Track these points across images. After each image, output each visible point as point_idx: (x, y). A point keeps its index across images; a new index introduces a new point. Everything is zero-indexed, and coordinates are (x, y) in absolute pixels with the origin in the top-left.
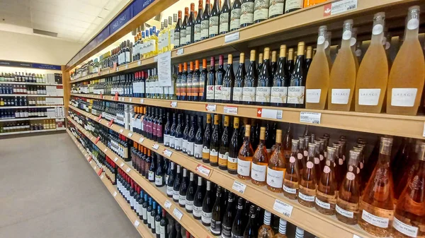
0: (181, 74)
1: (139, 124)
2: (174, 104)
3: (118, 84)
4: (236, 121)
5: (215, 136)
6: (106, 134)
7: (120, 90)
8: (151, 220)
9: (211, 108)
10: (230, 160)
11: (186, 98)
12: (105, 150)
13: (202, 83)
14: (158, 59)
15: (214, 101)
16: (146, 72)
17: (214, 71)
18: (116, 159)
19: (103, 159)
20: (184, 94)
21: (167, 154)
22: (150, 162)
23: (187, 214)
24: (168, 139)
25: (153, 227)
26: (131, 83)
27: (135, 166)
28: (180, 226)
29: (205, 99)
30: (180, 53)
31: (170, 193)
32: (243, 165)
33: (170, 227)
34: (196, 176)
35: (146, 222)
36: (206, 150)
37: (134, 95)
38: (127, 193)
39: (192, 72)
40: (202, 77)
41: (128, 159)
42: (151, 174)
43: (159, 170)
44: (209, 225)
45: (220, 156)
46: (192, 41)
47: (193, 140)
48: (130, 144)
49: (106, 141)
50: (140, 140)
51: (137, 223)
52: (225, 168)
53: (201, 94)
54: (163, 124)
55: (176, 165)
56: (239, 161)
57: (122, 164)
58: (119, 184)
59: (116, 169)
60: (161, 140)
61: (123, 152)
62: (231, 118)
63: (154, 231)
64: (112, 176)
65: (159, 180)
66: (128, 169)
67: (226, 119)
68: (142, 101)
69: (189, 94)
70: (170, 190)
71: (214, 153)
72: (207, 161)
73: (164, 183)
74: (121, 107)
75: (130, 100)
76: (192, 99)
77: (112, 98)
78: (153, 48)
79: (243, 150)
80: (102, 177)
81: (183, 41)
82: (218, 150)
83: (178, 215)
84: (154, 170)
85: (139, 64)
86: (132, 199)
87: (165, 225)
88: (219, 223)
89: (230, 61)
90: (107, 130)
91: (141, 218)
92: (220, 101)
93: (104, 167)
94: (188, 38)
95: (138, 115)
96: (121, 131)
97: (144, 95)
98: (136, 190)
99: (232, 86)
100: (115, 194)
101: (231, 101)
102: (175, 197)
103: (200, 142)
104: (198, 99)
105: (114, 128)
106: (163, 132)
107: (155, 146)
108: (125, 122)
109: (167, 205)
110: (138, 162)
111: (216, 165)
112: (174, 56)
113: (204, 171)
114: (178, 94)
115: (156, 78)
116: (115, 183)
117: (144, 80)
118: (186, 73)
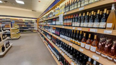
0: (65, 19)
1: (54, 32)
2: (63, 27)
3: (49, 22)
4: (81, 32)
5: (74, 36)
6: (46, 34)
7: (50, 24)
8: (56, 55)
9: (74, 28)
10: (79, 42)
11: (66, 26)
12: (46, 37)
13: (71, 22)
14: (59, 16)
15: (74, 26)
16: (56, 19)
17: (75, 18)
18: (48, 40)
19: (45, 39)
20: (66, 25)
21: (61, 39)
22: (56, 41)
23: (65, 55)
24: (61, 36)
25: (56, 56)
26: (52, 22)
27: (52, 41)
28: (63, 57)
29: (72, 26)
30: (65, 14)
31: (61, 49)
32: (82, 44)
33: (61, 57)
34: (68, 46)
35: (55, 55)
36: (71, 39)
37: (53, 25)
38: (50, 48)
39: (68, 19)
40: (71, 20)
41: (51, 40)
42: (56, 44)
43: (58, 43)
44: (71, 58)
45: (76, 41)
46: (69, 10)
47: (68, 36)
48: (51, 36)
49: (46, 35)
50: (54, 35)
51: (53, 55)
52: (77, 44)
53: (71, 25)
54: (60, 32)
55: (63, 42)
56: (82, 43)
57: (49, 41)
58: (49, 45)
59: (48, 42)
60: (59, 36)
61: (50, 38)
62: (79, 31)
63: (57, 57)
64: (47, 43)
65: (58, 45)
66: (51, 42)
67: (78, 31)
68: (55, 26)
69: (67, 25)
70: (61, 48)
71: (74, 40)
72: (72, 42)
73: (59, 46)
74: (50, 27)
75: (52, 26)
76: (68, 26)
77: (48, 25)
78: (58, 13)
79: (83, 40)
80: (45, 43)
81: (66, 11)
82: (75, 39)
83: (63, 54)
84: (57, 43)
85: (54, 17)
86: (51, 49)
87: (60, 56)
88: (74, 58)
89: (80, 15)
90: (46, 33)
91: (54, 54)
92: (76, 26)
93: (45, 41)
94: (68, 10)
95: (54, 29)
96: (49, 33)
97: (55, 25)
98: (53, 47)
99: (80, 22)
100: (48, 47)
101: (80, 27)
102: (62, 50)
103: (70, 37)
104: (70, 26)
105: (48, 32)
106: (60, 34)
107: (58, 37)
108: (51, 31)
109: (60, 52)
110: (53, 41)
111: (74, 43)
112: (64, 15)
113: (71, 44)
114: (64, 24)
115: (59, 21)
116: (48, 45)
117: (55, 21)
118: (67, 19)
